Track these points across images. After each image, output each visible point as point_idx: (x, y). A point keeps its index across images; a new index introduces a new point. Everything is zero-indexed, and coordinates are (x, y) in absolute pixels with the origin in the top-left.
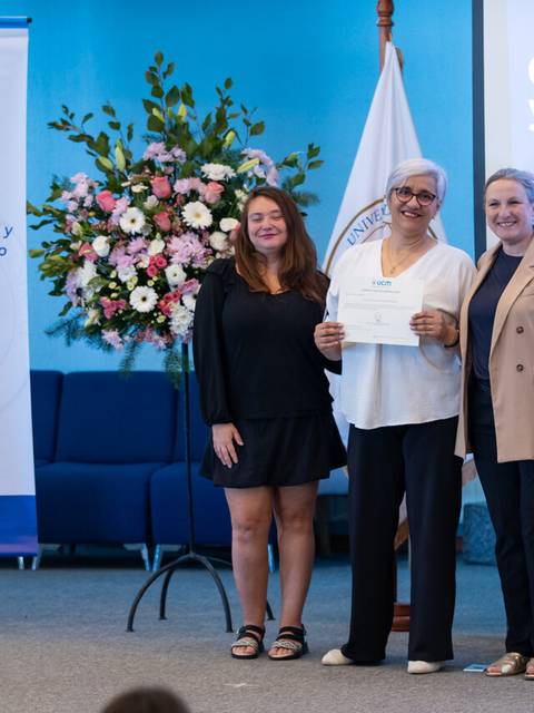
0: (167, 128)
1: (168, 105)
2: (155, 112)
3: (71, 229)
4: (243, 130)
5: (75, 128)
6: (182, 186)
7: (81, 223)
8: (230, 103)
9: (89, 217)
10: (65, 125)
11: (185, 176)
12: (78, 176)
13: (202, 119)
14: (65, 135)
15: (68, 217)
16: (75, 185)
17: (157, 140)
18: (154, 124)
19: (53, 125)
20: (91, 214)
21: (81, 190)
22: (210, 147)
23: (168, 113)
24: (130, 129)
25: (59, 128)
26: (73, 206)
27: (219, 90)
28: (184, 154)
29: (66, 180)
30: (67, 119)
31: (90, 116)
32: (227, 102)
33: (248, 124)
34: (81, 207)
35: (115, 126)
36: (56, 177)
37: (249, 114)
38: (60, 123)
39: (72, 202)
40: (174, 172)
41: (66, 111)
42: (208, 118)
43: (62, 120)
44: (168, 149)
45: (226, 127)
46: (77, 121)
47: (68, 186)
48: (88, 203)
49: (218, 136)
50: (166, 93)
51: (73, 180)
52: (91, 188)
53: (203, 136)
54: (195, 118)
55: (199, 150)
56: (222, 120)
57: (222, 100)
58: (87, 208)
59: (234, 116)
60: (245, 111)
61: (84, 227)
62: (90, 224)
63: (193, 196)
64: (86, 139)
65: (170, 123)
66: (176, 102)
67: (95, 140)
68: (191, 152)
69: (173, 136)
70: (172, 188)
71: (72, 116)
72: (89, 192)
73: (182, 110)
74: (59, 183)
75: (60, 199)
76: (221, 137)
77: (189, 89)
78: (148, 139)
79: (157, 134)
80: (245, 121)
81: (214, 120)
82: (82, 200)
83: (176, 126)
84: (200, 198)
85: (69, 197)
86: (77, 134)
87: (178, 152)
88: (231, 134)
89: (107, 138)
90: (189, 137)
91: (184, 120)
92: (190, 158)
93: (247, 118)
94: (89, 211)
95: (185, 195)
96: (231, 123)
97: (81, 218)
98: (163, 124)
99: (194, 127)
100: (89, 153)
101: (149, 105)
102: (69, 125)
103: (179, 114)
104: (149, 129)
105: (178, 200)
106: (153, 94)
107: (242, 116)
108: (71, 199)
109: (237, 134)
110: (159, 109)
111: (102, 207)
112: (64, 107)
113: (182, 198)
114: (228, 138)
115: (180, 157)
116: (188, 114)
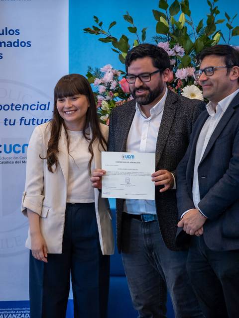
0: (171, 31)
1: (171, 14)
2: (162, 20)
3: (101, 106)
4: (226, 32)
5: (103, 33)
6: (182, 73)
7: (108, 101)
8: (218, 12)
9: (114, 97)
10: (96, 31)
11: (184, 66)
12: (106, 67)
13: (196, 25)
14: (95, 37)
15: (99, 97)
16: (104, 74)
17: (164, 40)
18: (161, 28)
19: (87, 30)
20: (115, 95)
21: (108, 77)
22: (202, 44)
23: (171, 21)
24: (144, 32)
25: (91, 32)
26: (102, 89)
27: (209, 3)
28: (183, 50)
29: (98, 70)
30: (97, 26)
31: (114, 23)
32: (215, 11)
33: (230, 28)
34: (108, 89)
35: (133, 30)
36: (90, 68)
37: (231, 20)
38: (92, 29)
39: (102, 86)
40: (176, 64)
41: (97, 20)
42: (201, 22)
43: (94, 27)
44: (172, 47)
45: (215, 30)
46: (105, 28)
47: (99, 74)
48: (113, 87)
49: (209, 37)
50: (169, 6)
51: (102, 70)
52: (115, 75)
53: (198, 36)
54: (191, 24)
55: (194, 47)
56: (211, 25)
57: (211, 9)
58: (112, 90)
59: (220, 22)
60: (228, 18)
61: (110, 105)
62: (114, 102)
63: (189, 81)
64: (112, 40)
65: (173, 27)
66: (177, 12)
67: (118, 41)
68: (188, 48)
69: (174, 37)
70: (174, 75)
71: (101, 24)
72: (114, 79)
73: (182, 18)
74: (92, 73)
75: (93, 84)
76: (210, 37)
77: (187, 3)
78: (157, 39)
79: (163, 36)
80: (227, 25)
81: (205, 25)
82: (109, 84)
83: (177, 30)
84: (195, 82)
85: (100, 83)
86: (104, 36)
87: (179, 49)
88: (218, 35)
89: (127, 40)
90: (187, 37)
91: (182, 25)
92: (187, 53)
93: (229, 23)
94: (114, 93)
95: (184, 80)
96: (218, 27)
97: (108, 97)
98: (168, 28)
99: (191, 30)
100: (114, 50)
101: (157, 15)
102: (99, 30)
103: (180, 21)
104: (158, 32)
105: (178, 84)
106: (160, 6)
107: (226, 21)
108: (101, 84)
109: (222, 35)
110: (165, 18)
111: (123, 89)
112: (95, 17)
113: (182, 83)
114: (215, 38)
115: (180, 52)
116: (186, 21)
